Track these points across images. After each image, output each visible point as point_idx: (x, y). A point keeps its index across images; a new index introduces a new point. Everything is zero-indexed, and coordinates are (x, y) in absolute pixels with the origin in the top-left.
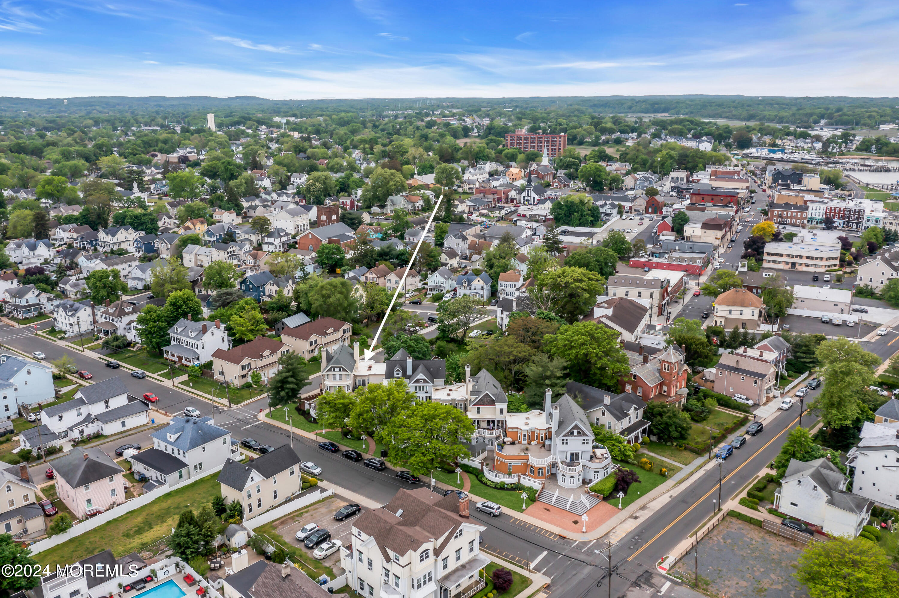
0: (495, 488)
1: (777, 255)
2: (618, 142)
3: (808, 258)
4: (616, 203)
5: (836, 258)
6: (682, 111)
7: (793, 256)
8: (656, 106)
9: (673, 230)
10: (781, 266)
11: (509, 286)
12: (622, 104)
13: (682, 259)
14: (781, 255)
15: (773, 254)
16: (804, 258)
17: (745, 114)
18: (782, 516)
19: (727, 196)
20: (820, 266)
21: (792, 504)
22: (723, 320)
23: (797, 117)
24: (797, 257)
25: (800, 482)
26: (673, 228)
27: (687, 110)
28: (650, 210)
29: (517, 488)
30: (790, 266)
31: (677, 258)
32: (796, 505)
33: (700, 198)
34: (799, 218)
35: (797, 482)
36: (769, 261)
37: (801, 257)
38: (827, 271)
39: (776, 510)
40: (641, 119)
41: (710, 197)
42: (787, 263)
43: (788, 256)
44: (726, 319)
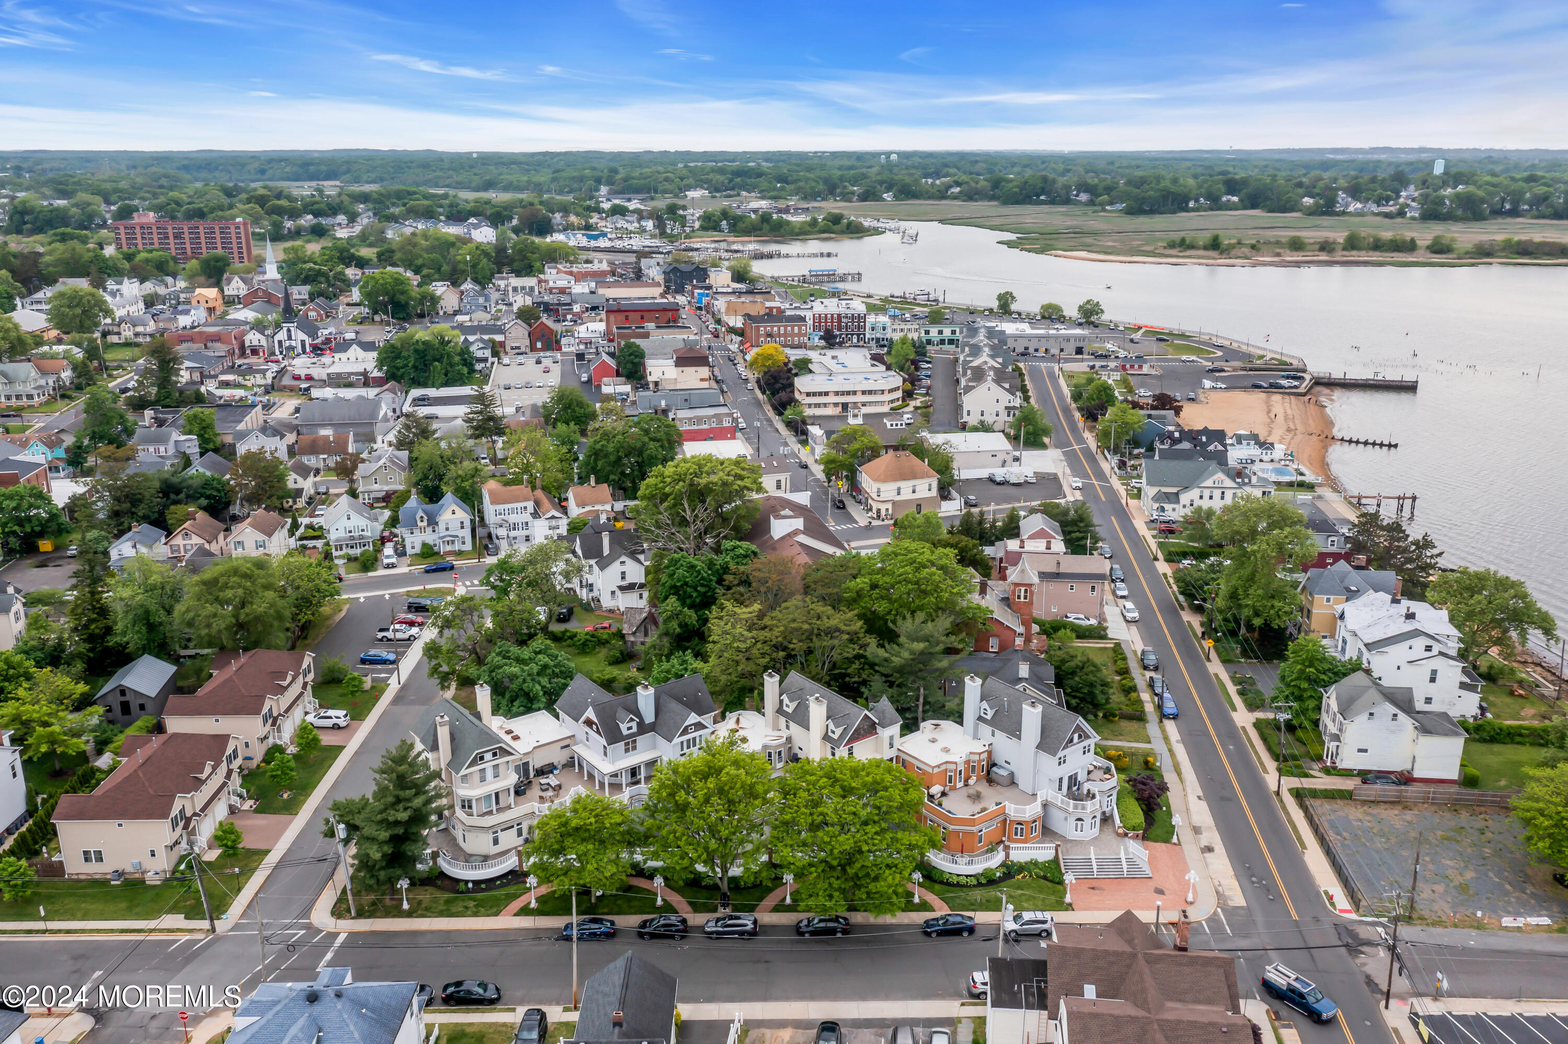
0: (980, 885)
1: (820, 394)
2: (319, 232)
3: (864, 392)
4: (486, 337)
5: (897, 389)
6: (365, 177)
7: (843, 393)
8: (312, 168)
9: (618, 374)
10: (829, 411)
11: (512, 511)
12: (243, 165)
13: (699, 420)
14: (826, 394)
15: (814, 394)
16: (859, 394)
17: (476, 181)
18: (1347, 773)
19: (665, 310)
20: (882, 403)
21: (1360, 751)
22: (889, 506)
23: (562, 183)
24: (848, 393)
25: (1371, 714)
26: (617, 371)
27: (373, 176)
28: (539, 345)
29: (1010, 871)
30: (840, 409)
31: (690, 419)
32: (1366, 751)
33: (621, 316)
34: (796, 335)
35: (1366, 715)
36: (810, 405)
37: (855, 393)
38: (892, 409)
39: (1335, 768)
40: (320, 191)
41: (638, 315)
42: (836, 405)
43: (837, 393)
44: (894, 503)
